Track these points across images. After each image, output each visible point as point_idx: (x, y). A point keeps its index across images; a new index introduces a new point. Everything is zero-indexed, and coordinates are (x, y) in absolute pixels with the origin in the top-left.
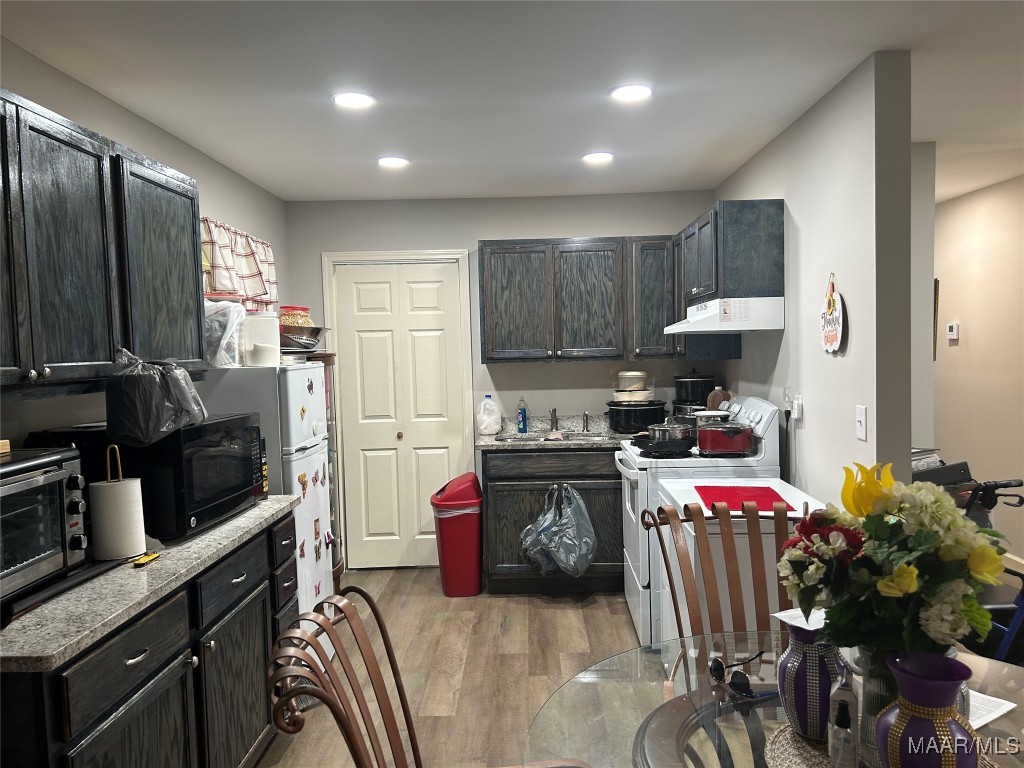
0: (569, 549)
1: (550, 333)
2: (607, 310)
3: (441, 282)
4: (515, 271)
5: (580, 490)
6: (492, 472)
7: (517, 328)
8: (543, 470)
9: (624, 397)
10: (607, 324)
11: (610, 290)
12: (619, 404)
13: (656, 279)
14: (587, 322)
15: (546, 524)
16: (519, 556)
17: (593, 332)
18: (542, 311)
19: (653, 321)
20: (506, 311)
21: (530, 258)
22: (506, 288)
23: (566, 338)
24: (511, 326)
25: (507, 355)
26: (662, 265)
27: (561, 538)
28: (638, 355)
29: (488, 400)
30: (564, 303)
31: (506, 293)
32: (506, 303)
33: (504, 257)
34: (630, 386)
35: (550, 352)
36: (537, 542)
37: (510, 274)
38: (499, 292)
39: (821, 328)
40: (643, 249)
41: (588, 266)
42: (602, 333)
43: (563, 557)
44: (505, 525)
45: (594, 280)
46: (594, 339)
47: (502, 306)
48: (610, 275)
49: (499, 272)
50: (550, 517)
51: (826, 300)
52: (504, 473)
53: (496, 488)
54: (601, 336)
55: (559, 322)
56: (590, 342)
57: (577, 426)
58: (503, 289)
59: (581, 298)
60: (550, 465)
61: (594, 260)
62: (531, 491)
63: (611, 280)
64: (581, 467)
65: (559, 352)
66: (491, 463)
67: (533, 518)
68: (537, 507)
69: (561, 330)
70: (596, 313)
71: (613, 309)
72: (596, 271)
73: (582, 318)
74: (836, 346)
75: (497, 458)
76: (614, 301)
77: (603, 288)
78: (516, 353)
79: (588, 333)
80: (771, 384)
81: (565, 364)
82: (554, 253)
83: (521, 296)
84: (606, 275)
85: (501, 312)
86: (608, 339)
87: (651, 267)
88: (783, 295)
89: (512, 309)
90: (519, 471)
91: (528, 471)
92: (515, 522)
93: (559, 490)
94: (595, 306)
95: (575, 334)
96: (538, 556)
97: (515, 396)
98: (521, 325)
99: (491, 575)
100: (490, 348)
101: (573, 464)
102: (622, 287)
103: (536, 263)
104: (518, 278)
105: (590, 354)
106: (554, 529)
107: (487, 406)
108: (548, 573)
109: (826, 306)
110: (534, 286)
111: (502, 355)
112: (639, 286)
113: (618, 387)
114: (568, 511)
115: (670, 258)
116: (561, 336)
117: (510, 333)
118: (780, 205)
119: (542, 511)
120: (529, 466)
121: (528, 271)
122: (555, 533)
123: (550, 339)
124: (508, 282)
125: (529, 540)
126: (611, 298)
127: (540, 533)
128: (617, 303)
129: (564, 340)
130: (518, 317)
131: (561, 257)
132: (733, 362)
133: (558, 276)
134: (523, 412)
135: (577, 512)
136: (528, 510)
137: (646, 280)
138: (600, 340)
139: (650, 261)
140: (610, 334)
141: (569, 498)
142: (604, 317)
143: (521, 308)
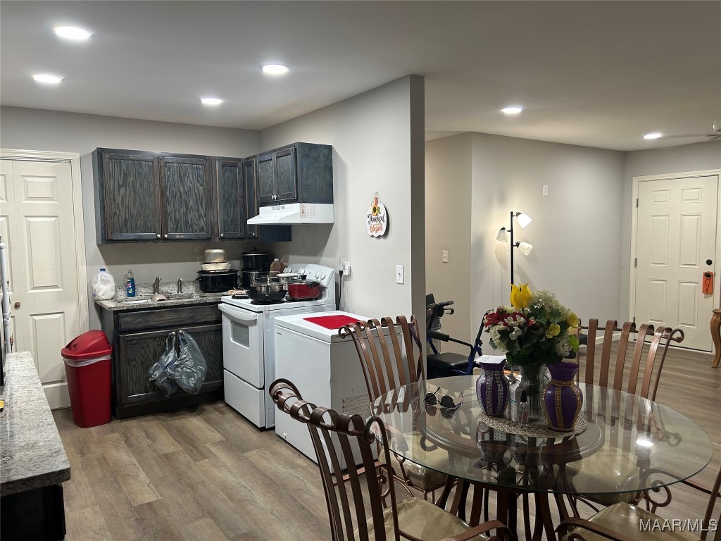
0: (189, 376)
1: (159, 221)
2: (200, 207)
3: (54, 177)
4: (130, 175)
5: (192, 334)
6: (123, 327)
7: (132, 217)
8: (163, 322)
9: (210, 267)
10: (200, 216)
11: (202, 192)
12: (208, 272)
13: (232, 187)
14: (186, 214)
15: (170, 360)
16: (146, 387)
17: (190, 222)
18: (151, 205)
19: (231, 215)
20: (122, 203)
21: (141, 164)
22: (123, 186)
23: (170, 225)
24: (127, 216)
25: (124, 238)
26: (236, 177)
27: (182, 368)
28: (221, 238)
29: (103, 272)
30: (168, 200)
31: (122, 190)
32: (122, 198)
33: (120, 163)
34: (214, 259)
35: (159, 236)
36: (164, 374)
37: (125, 176)
38: (116, 189)
39: (367, 223)
40: (224, 166)
41: (185, 174)
42: (196, 222)
43: (185, 381)
44: (134, 365)
45: (190, 184)
46: (191, 226)
47: (119, 200)
48: (201, 181)
49: (116, 174)
50: (172, 355)
51: (372, 208)
52: (133, 327)
53: (127, 339)
54: (196, 224)
55: (165, 213)
56: (188, 228)
57: (173, 290)
58: (120, 187)
59: (181, 196)
60: (169, 317)
61: (190, 170)
62: (155, 338)
63: (201, 185)
64: (192, 317)
65: (166, 236)
66: (122, 320)
67: (157, 358)
68: (159, 349)
69: (167, 219)
70: (192, 208)
71: (204, 206)
72: (191, 179)
73: (182, 211)
74: (382, 233)
75: (127, 316)
76: (204, 200)
77: (197, 191)
78: (131, 235)
79: (187, 222)
80: (321, 256)
81: (169, 244)
82: (160, 162)
83: (135, 193)
84: (198, 181)
85: (118, 205)
86: (200, 227)
87: (229, 178)
88: (332, 203)
89: (127, 202)
90: (145, 324)
91: (152, 323)
92: (142, 363)
93: (177, 335)
94: (191, 202)
95: (177, 222)
96: (164, 384)
97: (124, 269)
98: (135, 215)
99: (123, 405)
100: (110, 232)
101: (185, 315)
102: (210, 190)
103: (146, 169)
104: (132, 179)
105: (188, 237)
106: (176, 363)
107: (103, 277)
108: (172, 395)
109: (372, 211)
110: (145, 186)
111: (120, 238)
112: (221, 191)
113: (205, 260)
114: (185, 349)
115: (241, 174)
116: (167, 224)
117: (126, 220)
118: (330, 148)
119: (164, 351)
120: (153, 321)
121: (139, 174)
122: (177, 366)
123: (158, 226)
124: (123, 182)
125: (157, 373)
126: (202, 198)
127: (166, 368)
128: (207, 202)
129: (169, 227)
130: (132, 208)
131: (166, 166)
132: (283, 243)
133: (163, 179)
134: (132, 281)
135: (192, 349)
136: (152, 352)
137: (226, 187)
138: (195, 227)
139: (228, 174)
140: (202, 223)
141: (184, 341)
142: (198, 211)
143: (135, 202)
